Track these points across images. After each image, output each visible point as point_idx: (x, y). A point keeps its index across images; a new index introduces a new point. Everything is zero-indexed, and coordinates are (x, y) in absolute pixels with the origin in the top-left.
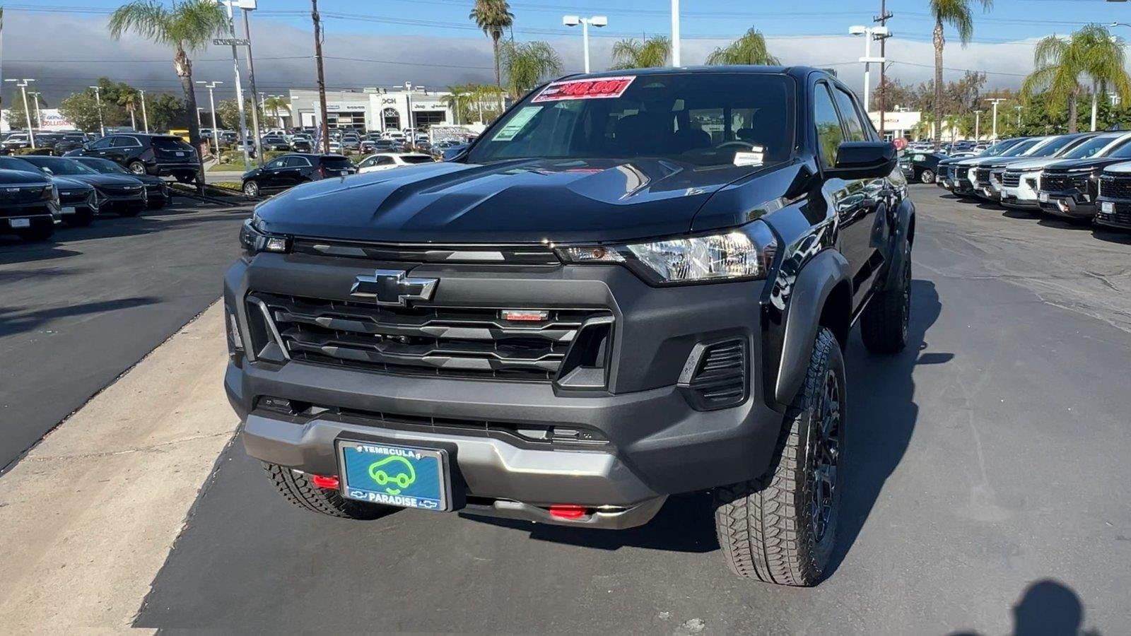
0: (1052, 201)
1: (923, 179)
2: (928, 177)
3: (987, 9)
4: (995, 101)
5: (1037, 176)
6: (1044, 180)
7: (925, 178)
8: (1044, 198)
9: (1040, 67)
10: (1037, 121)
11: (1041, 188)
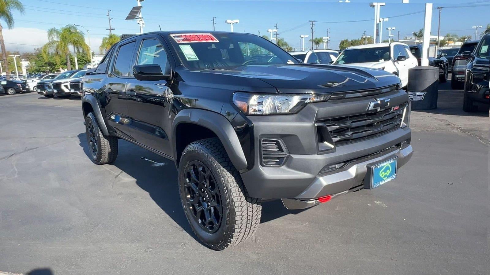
0: (76, 92)
1: (9, 92)
2: (12, 91)
3: (22, 13)
4: (14, 56)
5: (68, 84)
6: (71, 85)
7: (10, 92)
8: (73, 91)
9: (51, 40)
10: (43, 65)
11: (71, 88)
